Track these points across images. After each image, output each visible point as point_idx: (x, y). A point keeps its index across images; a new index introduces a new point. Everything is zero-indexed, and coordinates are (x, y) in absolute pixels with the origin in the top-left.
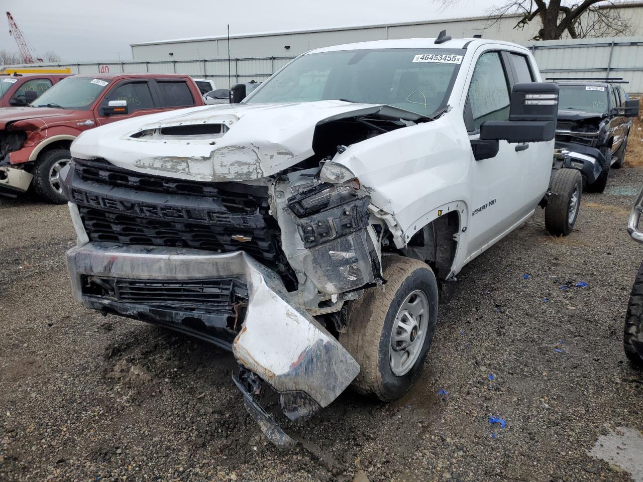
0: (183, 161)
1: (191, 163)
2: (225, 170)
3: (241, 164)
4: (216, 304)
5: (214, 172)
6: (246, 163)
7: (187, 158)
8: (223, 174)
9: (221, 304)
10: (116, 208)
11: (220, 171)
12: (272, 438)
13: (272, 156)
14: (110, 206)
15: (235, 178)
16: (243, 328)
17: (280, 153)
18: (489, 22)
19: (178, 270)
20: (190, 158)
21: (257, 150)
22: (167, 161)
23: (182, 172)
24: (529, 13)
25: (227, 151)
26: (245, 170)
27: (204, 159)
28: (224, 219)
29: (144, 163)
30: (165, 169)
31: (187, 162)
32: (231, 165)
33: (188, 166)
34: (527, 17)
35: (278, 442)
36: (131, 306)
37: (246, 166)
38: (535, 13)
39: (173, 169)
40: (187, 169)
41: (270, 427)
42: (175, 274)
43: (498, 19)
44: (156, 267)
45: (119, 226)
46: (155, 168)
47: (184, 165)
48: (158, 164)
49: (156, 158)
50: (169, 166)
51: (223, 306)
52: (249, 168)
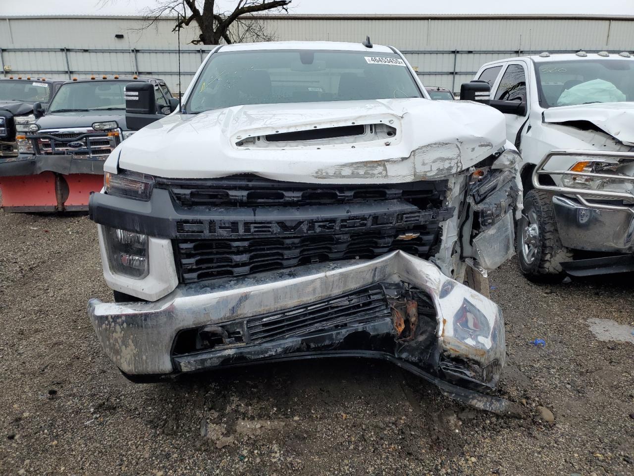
0: (380, 165)
1: (388, 166)
2: (427, 168)
3: (443, 160)
4: (371, 312)
5: (415, 171)
6: (448, 159)
7: (383, 160)
8: (425, 172)
9: (377, 310)
10: (269, 231)
11: (421, 170)
12: (492, 409)
13: (473, 149)
14: (255, 232)
15: (436, 174)
16: (441, 321)
17: (482, 146)
18: (147, 23)
19: (335, 286)
20: (388, 161)
21: (459, 145)
22: (358, 167)
23: (378, 177)
24: (185, 17)
25: (429, 148)
26: (447, 165)
27: (403, 159)
28: (413, 219)
29: (327, 173)
30: (358, 176)
31: (384, 165)
32: (433, 162)
33: (386, 170)
34: (182, 22)
35: (499, 409)
36: (272, 344)
37: (448, 161)
38: (191, 19)
39: (366, 174)
40: (384, 172)
41: (487, 401)
42: (331, 291)
43: (154, 20)
44: (310, 289)
45: (244, 255)
46: (344, 177)
47: (380, 169)
48: (347, 171)
49: (345, 165)
50: (362, 172)
51: (378, 311)
52: (450, 163)
